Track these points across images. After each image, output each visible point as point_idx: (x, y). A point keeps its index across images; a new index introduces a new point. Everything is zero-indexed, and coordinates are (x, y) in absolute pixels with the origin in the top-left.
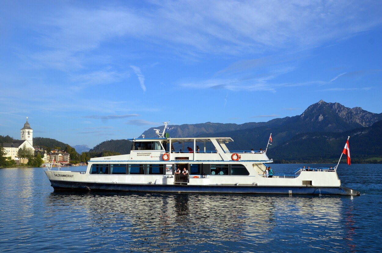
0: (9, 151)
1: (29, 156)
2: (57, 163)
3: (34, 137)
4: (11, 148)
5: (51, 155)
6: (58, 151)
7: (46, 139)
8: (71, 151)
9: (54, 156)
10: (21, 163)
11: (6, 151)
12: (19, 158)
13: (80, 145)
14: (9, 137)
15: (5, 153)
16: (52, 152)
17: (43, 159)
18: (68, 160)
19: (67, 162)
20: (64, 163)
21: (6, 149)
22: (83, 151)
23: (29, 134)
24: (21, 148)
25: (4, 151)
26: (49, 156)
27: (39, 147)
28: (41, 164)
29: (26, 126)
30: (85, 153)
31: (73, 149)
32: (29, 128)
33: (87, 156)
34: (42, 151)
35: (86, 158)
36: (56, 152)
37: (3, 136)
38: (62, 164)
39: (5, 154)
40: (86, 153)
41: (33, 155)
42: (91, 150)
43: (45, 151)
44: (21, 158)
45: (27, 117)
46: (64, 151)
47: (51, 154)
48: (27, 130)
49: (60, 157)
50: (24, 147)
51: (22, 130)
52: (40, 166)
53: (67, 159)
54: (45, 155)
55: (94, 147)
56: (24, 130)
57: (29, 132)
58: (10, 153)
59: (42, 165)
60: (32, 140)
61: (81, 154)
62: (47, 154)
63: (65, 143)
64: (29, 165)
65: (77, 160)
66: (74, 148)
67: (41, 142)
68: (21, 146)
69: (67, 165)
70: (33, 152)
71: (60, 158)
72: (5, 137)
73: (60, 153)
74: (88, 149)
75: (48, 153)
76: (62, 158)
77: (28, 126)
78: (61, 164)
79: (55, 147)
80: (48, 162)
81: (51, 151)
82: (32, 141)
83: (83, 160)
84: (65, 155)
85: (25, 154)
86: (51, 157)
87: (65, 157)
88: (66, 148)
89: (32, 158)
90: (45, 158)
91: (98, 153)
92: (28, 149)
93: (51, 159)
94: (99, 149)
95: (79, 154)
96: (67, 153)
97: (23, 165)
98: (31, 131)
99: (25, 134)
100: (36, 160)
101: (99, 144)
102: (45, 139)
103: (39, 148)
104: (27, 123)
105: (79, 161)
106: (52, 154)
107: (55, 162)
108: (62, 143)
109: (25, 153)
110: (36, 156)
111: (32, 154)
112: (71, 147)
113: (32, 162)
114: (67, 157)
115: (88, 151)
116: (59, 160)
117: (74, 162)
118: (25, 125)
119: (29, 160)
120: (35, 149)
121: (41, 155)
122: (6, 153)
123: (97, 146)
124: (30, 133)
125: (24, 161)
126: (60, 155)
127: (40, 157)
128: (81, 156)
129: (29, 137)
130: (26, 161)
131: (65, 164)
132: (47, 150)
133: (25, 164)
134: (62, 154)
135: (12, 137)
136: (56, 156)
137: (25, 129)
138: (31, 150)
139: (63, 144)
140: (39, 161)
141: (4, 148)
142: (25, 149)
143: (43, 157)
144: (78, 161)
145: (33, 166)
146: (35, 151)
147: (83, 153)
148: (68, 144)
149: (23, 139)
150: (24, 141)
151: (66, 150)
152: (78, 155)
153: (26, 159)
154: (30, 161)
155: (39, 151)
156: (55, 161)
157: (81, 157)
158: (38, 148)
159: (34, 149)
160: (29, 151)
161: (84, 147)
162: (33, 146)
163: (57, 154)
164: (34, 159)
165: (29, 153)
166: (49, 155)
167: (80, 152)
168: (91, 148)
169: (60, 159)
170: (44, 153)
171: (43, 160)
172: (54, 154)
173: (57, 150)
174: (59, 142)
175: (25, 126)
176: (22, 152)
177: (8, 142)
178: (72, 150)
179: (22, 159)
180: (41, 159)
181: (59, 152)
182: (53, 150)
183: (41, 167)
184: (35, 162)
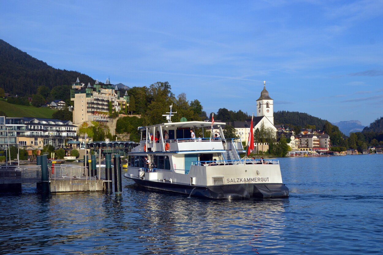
0: (243, 134)
1: (270, 139)
2: (310, 150)
3: (276, 111)
4: (244, 129)
5: (301, 138)
6: (312, 132)
7: (293, 113)
8: (332, 132)
9: (306, 139)
10: (259, 150)
11: (238, 133)
12: (257, 143)
13: (346, 122)
14: (242, 113)
15: (237, 135)
16: (303, 133)
17: (290, 144)
18: (328, 146)
19: (326, 148)
20: (321, 150)
21: (239, 131)
22: (352, 131)
23: (268, 107)
24: (258, 129)
25: (236, 133)
26: (297, 140)
27: (283, 125)
28: (287, 153)
29: (264, 96)
30: (356, 134)
31: (335, 128)
32: (268, 98)
33: (359, 138)
34: (288, 132)
35: (357, 142)
36: (309, 133)
37: (234, 111)
38: (319, 152)
39: (237, 137)
40: (358, 134)
41: (274, 139)
42: (366, 128)
43: (293, 132)
44: (259, 144)
45: (265, 82)
46: (321, 132)
47: (301, 136)
48: (265, 101)
49: (314, 141)
50: (263, 126)
51: (258, 101)
52: (286, 155)
53: (326, 144)
54: (292, 138)
55: (371, 124)
56: (260, 101)
57: (267, 104)
58: (243, 136)
59: (289, 154)
60: (272, 116)
61: (349, 136)
62: (295, 137)
63: (322, 119)
64: (270, 153)
65: (342, 146)
66: (337, 126)
67: (286, 117)
68: (258, 126)
69: (326, 153)
70: (275, 134)
71: (316, 142)
72: (236, 112)
73: (314, 135)
74: (360, 127)
75: (297, 136)
76: (318, 143)
77: (266, 94)
78: (317, 152)
79: (308, 125)
80: (297, 148)
81: (301, 131)
82: (273, 118)
83: (352, 146)
84: (323, 137)
85: (264, 137)
86: (301, 141)
87: (323, 140)
88: (324, 127)
89: (274, 143)
90: (292, 143)
91: (379, 134)
92: (268, 129)
93: (301, 144)
94: (380, 127)
95: (346, 135)
96: (326, 135)
97: (261, 153)
98: (271, 102)
99: (263, 106)
100: (279, 145)
101: (379, 118)
102: (291, 113)
103: (284, 128)
104: (265, 91)
105: (345, 146)
106: (303, 136)
107: (308, 149)
108: (317, 119)
109: (264, 135)
110: (279, 140)
111: (273, 137)
112: (332, 125)
113: (274, 149)
114: (326, 141)
115: (361, 130)
116: (313, 146)
117: (338, 148)
118: (262, 94)
119: (269, 146)
120: (277, 129)
121: (286, 139)
122: (239, 136)
123: (376, 121)
124: (270, 106)
125: (262, 147)
126: (315, 137)
127: (285, 141)
128: (349, 138)
129: (268, 111)
130: (265, 147)
131: (322, 152)
132: (295, 130)
133: (264, 152)
134: (318, 137)
135: (246, 113)
136: (309, 139)
137: (262, 100)
138: (272, 131)
139: (319, 120)
140: (284, 147)
141: (236, 129)
142: (264, 130)
143: (289, 141)
144: (343, 148)
145: (275, 155)
146: (278, 133)
147: (352, 134)
148: (326, 121)
149: (260, 115)
150: (262, 117)
151: (324, 130)
152: (344, 137)
153: (265, 144)
154: (271, 147)
155: (282, 132)
156: (308, 147)
157: (348, 140)
158: (282, 128)
159: (275, 130)
160: (269, 132)
161: (354, 124)
162: (275, 124)
163: (311, 136)
164: (277, 144)
165: (269, 136)
166: (299, 139)
167: (347, 133)
168: (366, 126)
169: (315, 144)
170: (291, 134)
171: (289, 146)
172: (306, 136)
173: (311, 130)
174: (313, 117)
175: (261, 96)
176: (259, 135)
177: (241, 120)
178: (334, 130)
179: (261, 144)
180: (286, 145)
181: (314, 133)
182: (303, 131)
183: (287, 157)
184: (278, 149)
